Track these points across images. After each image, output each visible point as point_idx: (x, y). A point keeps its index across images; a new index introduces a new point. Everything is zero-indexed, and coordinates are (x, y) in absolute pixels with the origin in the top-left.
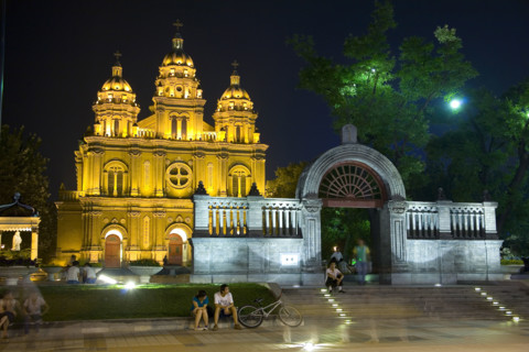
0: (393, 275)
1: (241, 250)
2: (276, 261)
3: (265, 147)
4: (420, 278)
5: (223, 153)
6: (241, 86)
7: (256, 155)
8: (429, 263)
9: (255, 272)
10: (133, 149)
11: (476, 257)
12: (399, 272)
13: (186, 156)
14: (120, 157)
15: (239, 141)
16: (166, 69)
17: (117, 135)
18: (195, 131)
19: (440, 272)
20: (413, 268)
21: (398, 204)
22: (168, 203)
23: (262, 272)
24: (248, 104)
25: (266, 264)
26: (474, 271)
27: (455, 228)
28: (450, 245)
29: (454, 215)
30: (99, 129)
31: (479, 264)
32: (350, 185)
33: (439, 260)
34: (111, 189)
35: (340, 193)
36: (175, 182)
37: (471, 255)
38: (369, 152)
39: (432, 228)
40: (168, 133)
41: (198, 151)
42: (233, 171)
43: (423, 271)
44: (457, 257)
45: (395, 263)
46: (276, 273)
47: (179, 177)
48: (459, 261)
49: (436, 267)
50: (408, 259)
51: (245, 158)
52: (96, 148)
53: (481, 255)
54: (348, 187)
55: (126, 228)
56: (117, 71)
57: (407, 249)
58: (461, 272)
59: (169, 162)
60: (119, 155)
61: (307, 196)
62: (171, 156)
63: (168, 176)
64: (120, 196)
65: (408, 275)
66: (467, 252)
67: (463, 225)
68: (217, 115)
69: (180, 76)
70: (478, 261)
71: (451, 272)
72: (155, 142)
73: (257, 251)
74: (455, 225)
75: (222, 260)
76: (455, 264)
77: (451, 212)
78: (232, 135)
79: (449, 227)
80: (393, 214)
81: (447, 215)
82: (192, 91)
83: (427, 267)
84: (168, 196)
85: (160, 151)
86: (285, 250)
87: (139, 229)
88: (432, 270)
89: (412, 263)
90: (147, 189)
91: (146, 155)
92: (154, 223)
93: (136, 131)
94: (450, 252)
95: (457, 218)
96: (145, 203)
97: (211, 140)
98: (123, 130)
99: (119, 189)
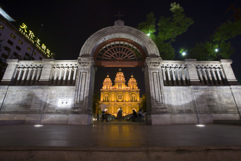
0: (153, 116)
1: (29, 95)
2: (53, 104)
3: (139, 90)
4: (178, 118)
5: (130, 91)
6: (134, 77)
7: (137, 91)
8: (186, 105)
9: (34, 112)
10: (110, 91)
11: (225, 100)
12: (158, 113)
13: (122, 92)
15: (133, 89)
16: (118, 75)
17: (107, 89)
18: (124, 87)
19: (196, 112)
20: (172, 110)
21: (153, 60)
22: (118, 103)
23: (40, 112)
24: (135, 81)
25: (46, 105)
26: (226, 112)
27: (202, 79)
28: (201, 91)
29: (199, 70)
30: (103, 88)
31: (230, 106)
32: (119, 52)
33: (194, 103)
35: (112, 57)
37: (220, 98)
38: (130, 30)
39: (184, 79)
40: (117, 88)
41: (124, 91)
42: (132, 95)
43: (181, 112)
44: (208, 100)
45: (154, 105)
46: (51, 113)
47: (120, 97)
48: (211, 104)
49: (192, 109)
50: (166, 102)
51: (134, 92)
52: (103, 91)
53: (229, 98)
54: (118, 54)
55: (108, 109)
56: (108, 76)
57: (165, 94)
58: (215, 112)
60: (107, 93)
61: (82, 56)
62: (118, 93)
63: (118, 97)
64: (107, 101)
65: (167, 116)
66: (216, 96)
67: (208, 77)
68: (128, 84)
69: (120, 76)
70: (227, 103)
71: (206, 112)
72: (115, 90)
73: (40, 96)
74: (201, 76)
75: (13, 102)
76: (209, 106)
77: (197, 68)
78: (132, 88)
79: (197, 77)
80: (150, 66)
81: (194, 70)
82: (123, 79)
83: (184, 108)
84: (117, 101)
85: (115, 91)
86: (62, 95)
87: (111, 109)
88: (189, 112)
89: (170, 106)
90: (113, 100)
91: (113, 92)
92: (114, 107)
93: (111, 88)
94: (202, 96)
95: (202, 72)
96: (112, 103)
97: (127, 89)
98: (108, 88)
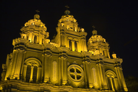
5: (100, 61)
13: (79, 61)
14: (37, 56)
34: (28, 77)
36: (73, 77)
41: (87, 58)
51: (112, 67)
59: (69, 64)
62: (70, 60)
63: (69, 72)
99: (35, 78)
